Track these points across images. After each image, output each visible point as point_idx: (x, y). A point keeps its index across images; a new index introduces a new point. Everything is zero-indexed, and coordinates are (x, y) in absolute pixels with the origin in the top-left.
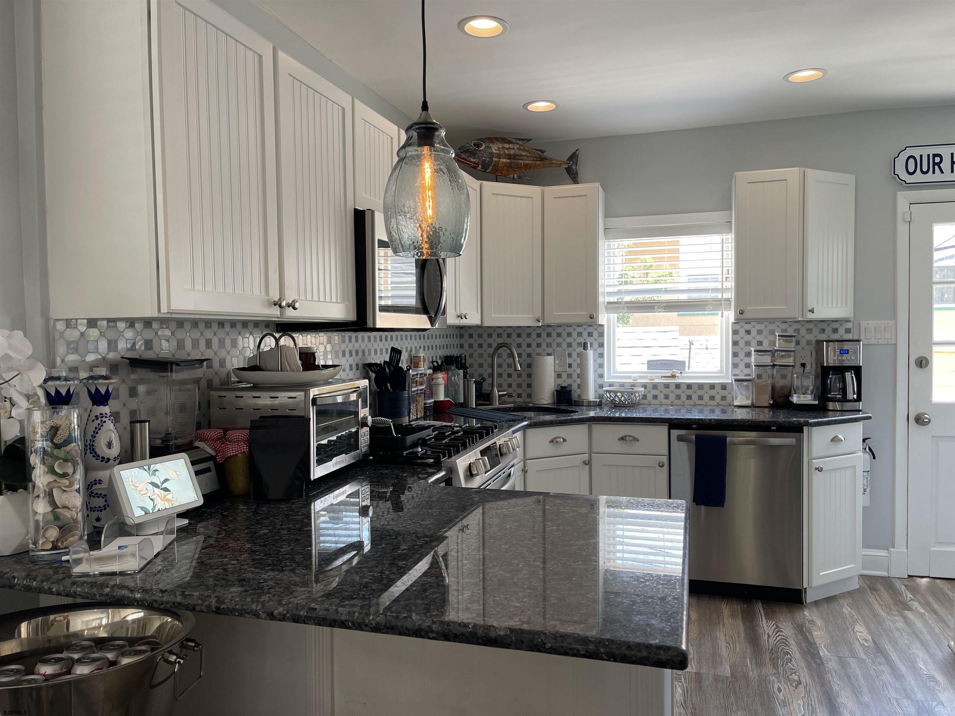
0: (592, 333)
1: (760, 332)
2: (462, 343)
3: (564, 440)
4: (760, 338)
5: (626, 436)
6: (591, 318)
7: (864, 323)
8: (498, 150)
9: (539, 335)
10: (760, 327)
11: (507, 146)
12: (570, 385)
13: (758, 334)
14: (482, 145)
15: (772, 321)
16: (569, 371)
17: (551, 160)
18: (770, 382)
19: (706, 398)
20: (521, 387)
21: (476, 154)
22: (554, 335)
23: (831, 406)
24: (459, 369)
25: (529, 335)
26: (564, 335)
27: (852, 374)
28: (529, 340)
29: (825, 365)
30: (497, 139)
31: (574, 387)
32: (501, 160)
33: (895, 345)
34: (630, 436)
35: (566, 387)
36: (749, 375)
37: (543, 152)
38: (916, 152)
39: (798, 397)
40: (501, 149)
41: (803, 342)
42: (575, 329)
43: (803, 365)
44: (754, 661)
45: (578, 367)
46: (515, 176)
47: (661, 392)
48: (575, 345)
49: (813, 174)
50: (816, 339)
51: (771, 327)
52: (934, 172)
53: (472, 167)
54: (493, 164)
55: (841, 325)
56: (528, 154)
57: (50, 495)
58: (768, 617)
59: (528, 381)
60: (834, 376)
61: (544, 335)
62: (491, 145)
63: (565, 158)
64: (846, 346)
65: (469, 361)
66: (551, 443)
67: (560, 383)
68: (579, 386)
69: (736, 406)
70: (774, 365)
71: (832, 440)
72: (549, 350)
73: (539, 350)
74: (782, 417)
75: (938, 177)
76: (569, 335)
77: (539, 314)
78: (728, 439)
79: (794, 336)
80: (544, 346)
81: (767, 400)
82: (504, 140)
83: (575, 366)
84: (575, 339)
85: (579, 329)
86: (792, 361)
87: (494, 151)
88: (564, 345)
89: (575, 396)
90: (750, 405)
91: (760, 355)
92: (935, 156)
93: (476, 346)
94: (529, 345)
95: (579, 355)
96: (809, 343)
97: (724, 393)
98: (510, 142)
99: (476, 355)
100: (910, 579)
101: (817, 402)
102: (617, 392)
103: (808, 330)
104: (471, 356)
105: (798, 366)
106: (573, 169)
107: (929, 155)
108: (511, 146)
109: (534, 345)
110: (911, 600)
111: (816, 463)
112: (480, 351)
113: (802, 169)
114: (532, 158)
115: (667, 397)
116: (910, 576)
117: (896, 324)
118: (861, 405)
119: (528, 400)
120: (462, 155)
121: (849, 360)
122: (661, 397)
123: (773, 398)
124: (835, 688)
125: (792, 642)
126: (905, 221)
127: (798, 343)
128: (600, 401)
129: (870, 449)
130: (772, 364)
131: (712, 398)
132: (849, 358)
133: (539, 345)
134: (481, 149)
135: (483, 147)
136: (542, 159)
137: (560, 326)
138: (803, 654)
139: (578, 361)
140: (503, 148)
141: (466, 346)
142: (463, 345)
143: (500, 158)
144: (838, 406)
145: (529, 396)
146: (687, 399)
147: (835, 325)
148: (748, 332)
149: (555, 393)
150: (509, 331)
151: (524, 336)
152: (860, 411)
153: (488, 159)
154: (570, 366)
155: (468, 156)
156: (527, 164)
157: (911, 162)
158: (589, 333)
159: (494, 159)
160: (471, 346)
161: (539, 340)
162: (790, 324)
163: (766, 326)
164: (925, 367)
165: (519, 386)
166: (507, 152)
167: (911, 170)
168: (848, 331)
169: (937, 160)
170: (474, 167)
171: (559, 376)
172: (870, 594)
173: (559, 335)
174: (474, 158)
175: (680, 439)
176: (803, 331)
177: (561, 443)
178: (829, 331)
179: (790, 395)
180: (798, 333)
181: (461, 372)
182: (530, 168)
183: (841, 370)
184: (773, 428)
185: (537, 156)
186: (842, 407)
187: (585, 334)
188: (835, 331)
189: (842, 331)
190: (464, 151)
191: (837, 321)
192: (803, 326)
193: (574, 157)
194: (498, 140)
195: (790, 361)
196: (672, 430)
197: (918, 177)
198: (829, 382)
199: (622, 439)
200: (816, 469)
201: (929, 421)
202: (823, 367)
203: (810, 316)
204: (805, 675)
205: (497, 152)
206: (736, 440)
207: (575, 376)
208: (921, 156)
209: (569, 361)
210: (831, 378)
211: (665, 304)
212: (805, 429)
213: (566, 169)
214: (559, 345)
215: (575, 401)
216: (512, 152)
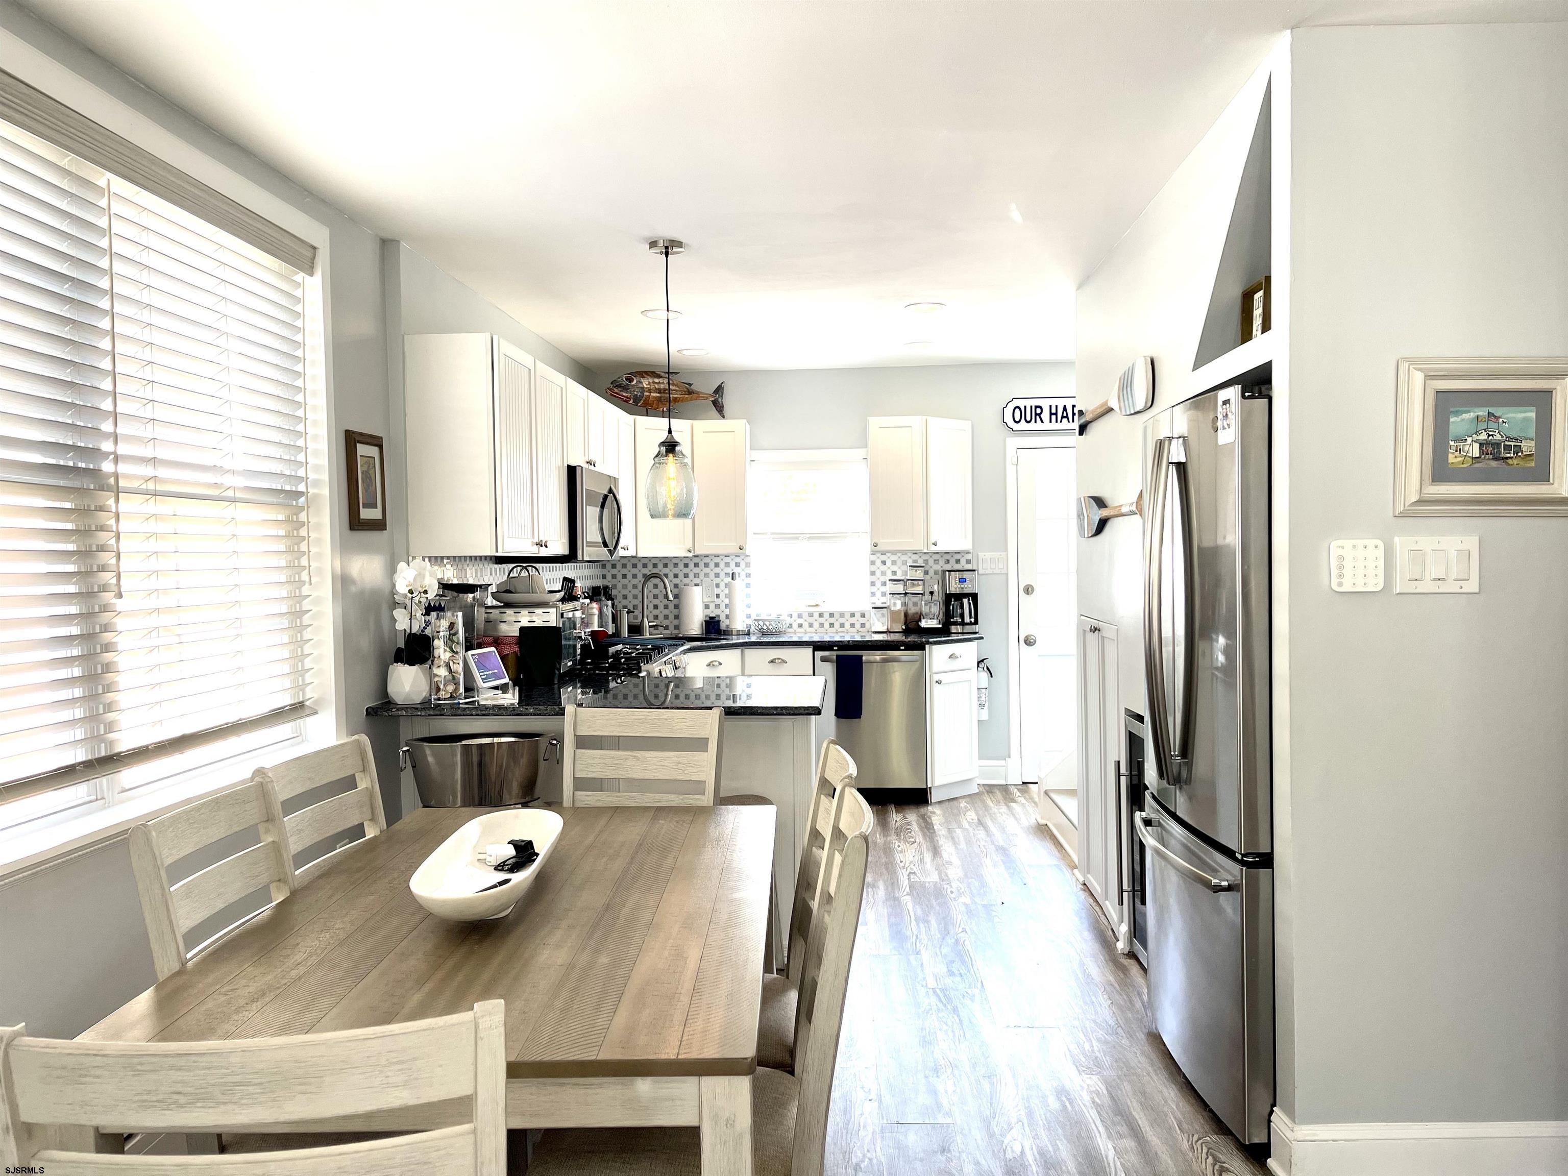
0: (739, 563)
1: (894, 563)
2: (604, 573)
3: (720, 664)
4: (895, 568)
5: (775, 659)
6: (741, 549)
7: (981, 555)
8: (648, 385)
9: (686, 565)
10: (894, 558)
11: (657, 380)
12: (719, 616)
13: (892, 564)
14: (633, 380)
15: (904, 552)
16: (718, 601)
17: (698, 393)
18: (903, 609)
19: (847, 625)
20: (668, 619)
21: (628, 389)
22: (702, 565)
23: (953, 629)
24: (608, 600)
25: (676, 565)
26: (712, 565)
27: (969, 600)
28: (676, 571)
29: (948, 592)
30: (646, 373)
31: (722, 618)
32: (652, 394)
33: (1007, 574)
34: (779, 659)
35: (715, 617)
36: (885, 603)
37: (690, 385)
38: (1021, 404)
39: (926, 622)
40: (652, 384)
41: (931, 573)
42: (722, 559)
43: (932, 593)
44: (882, 835)
45: (726, 597)
46: (665, 409)
47: (806, 621)
48: (722, 575)
49: (934, 422)
50: (942, 569)
51: (904, 558)
52: (1036, 422)
53: (624, 401)
54: (644, 398)
55: (963, 556)
56: (677, 389)
57: (448, 665)
58: (897, 812)
59: (676, 612)
60: (956, 603)
61: (691, 565)
62: (642, 380)
63: (711, 391)
64: (966, 575)
65: (614, 592)
66: (708, 667)
67: (708, 614)
68: (727, 617)
69: (873, 632)
70: (906, 594)
71: (951, 657)
72: (697, 581)
73: (686, 581)
74: (912, 638)
75: (1039, 426)
76: (717, 565)
77: (690, 546)
78: (864, 658)
79: (923, 567)
80: (691, 575)
81: (900, 627)
82: (654, 374)
83: (722, 596)
84: (723, 570)
85: (727, 560)
86: (921, 589)
87: (645, 386)
88: (712, 575)
89: (723, 627)
90: (886, 630)
91: (894, 584)
92: (1036, 407)
93: (619, 577)
94: (676, 576)
95: (726, 585)
96: (936, 573)
97: (863, 620)
98: (659, 377)
99: (619, 586)
100: (1024, 786)
101: (940, 626)
102: (765, 620)
103: (935, 560)
104: (615, 586)
105: (927, 593)
106: (719, 402)
107: (1031, 407)
108: (661, 380)
109: (681, 576)
110: (1019, 796)
111: (936, 677)
112: (625, 581)
113: (925, 417)
114: (680, 393)
115: (811, 625)
116: (1024, 783)
117: (1007, 555)
118: (976, 628)
119: (676, 632)
120: (615, 389)
121: (966, 588)
122: (806, 625)
123: (905, 624)
124: (941, 843)
125: (914, 823)
126: (1013, 464)
127: (926, 573)
128: (749, 631)
129: (988, 668)
130: (904, 592)
131: (852, 625)
132: (966, 586)
133: (686, 576)
134: (633, 384)
135: (635, 382)
136: (690, 392)
137: (708, 556)
138: (921, 829)
139: (727, 591)
140: (654, 382)
141: (609, 577)
142: (605, 575)
143: (651, 392)
144: (960, 628)
145: (677, 627)
146: (830, 627)
147: (958, 557)
148: (884, 563)
149: (704, 623)
150: (654, 561)
151: (671, 566)
152: (978, 633)
153: (639, 394)
154: (718, 596)
155: (621, 391)
156: (676, 398)
157: (1017, 411)
158: (736, 563)
159: (645, 394)
160: (614, 577)
161: (686, 570)
162: (921, 555)
163: (899, 557)
164: (1031, 594)
165: (666, 617)
166: (657, 386)
167: (1017, 420)
168: (968, 562)
169: (1038, 411)
170: (626, 401)
171: (707, 607)
172: (986, 795)
173: (706, 565)
174: (626, 393)
175: (824, 659)
176: (931, 562)
177: (717, 666)
178: (952, 561)
179: (920, 620)
180: (927, 564)
181: (610, 603)
182: (678, 401)
183: (959, 597)
184: (901, 648)
185: (685, 390)
186: (963, 630)
187: (733, 565)
188: (958, 561)
189: (963, 561)
190: (617, 386)
191: (959, 553)
192: (931, 557)
193: (719, 390)
194: (649, 375)
195: (919, 589)
196: (816, 652)
197: (1023, 425)
198: (951, 608)
199: (772, 661)
200: (937, 682)
201: (1035, 641)
202: (946, 594)
203: (934, 549)
204: (919, 838)
205: (649, 386)
206: (872, 658)
207: (723, 606)
208: (1025, 407)
209: (717, 591)
210: (953, 605)
211: (808, 536)
212: (927, 646)
213: (712, 401)
214: (706, 575)
215: (724, 630)
216: (662, 386)
